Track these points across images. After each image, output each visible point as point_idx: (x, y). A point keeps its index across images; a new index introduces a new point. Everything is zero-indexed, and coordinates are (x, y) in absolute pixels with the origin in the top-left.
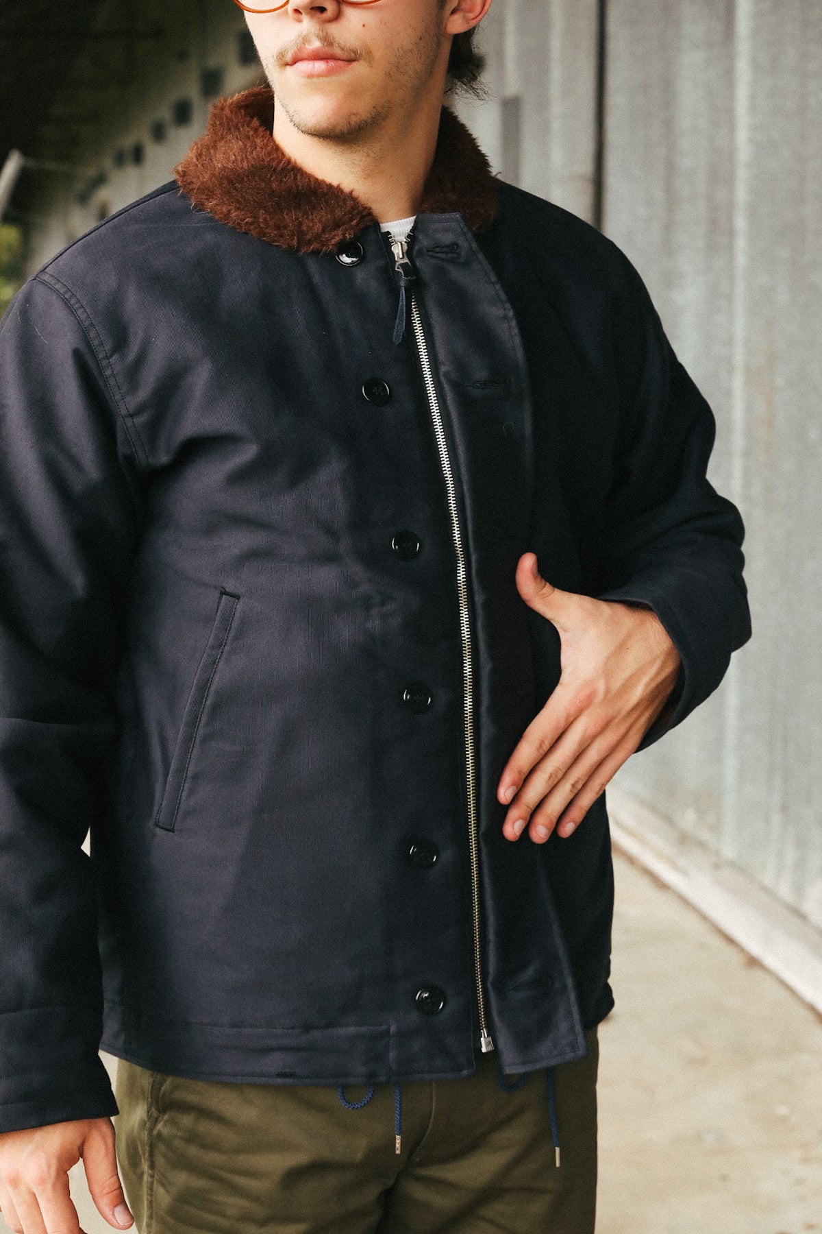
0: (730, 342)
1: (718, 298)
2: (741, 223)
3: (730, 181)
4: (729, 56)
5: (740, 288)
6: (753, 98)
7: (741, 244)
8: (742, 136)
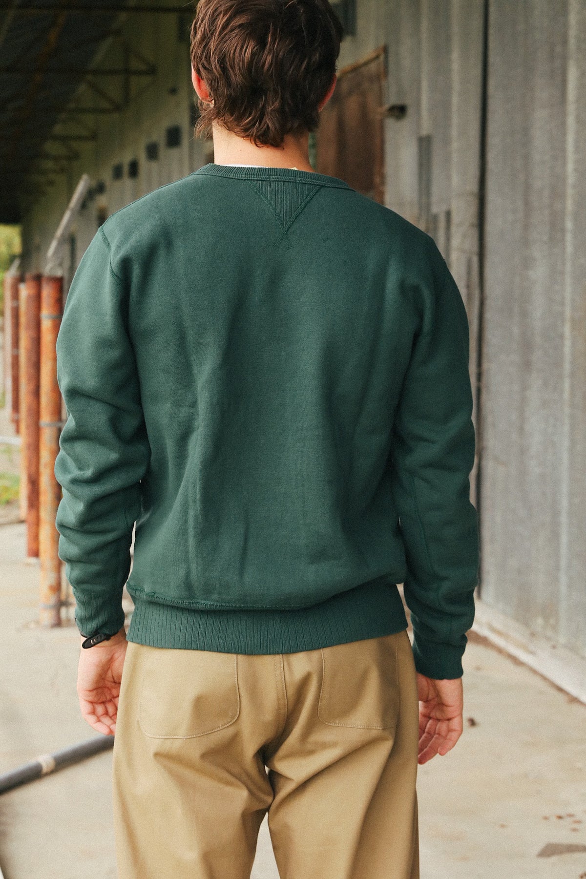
0: (562, 304)
1: (555, 274)
2: (569, 225)
3: (562, 196)
4: (564, 114)
5: (569, 268)
6: (577, 142)
7: (569, 237)
8: (570, 167)
